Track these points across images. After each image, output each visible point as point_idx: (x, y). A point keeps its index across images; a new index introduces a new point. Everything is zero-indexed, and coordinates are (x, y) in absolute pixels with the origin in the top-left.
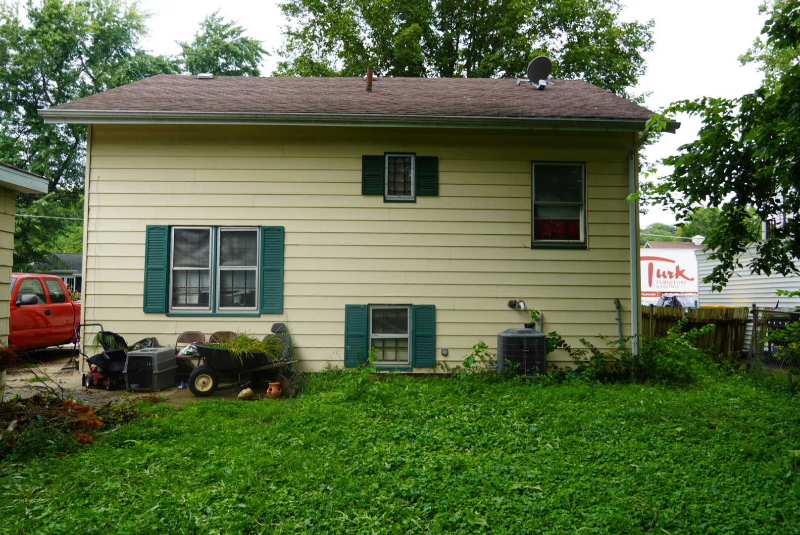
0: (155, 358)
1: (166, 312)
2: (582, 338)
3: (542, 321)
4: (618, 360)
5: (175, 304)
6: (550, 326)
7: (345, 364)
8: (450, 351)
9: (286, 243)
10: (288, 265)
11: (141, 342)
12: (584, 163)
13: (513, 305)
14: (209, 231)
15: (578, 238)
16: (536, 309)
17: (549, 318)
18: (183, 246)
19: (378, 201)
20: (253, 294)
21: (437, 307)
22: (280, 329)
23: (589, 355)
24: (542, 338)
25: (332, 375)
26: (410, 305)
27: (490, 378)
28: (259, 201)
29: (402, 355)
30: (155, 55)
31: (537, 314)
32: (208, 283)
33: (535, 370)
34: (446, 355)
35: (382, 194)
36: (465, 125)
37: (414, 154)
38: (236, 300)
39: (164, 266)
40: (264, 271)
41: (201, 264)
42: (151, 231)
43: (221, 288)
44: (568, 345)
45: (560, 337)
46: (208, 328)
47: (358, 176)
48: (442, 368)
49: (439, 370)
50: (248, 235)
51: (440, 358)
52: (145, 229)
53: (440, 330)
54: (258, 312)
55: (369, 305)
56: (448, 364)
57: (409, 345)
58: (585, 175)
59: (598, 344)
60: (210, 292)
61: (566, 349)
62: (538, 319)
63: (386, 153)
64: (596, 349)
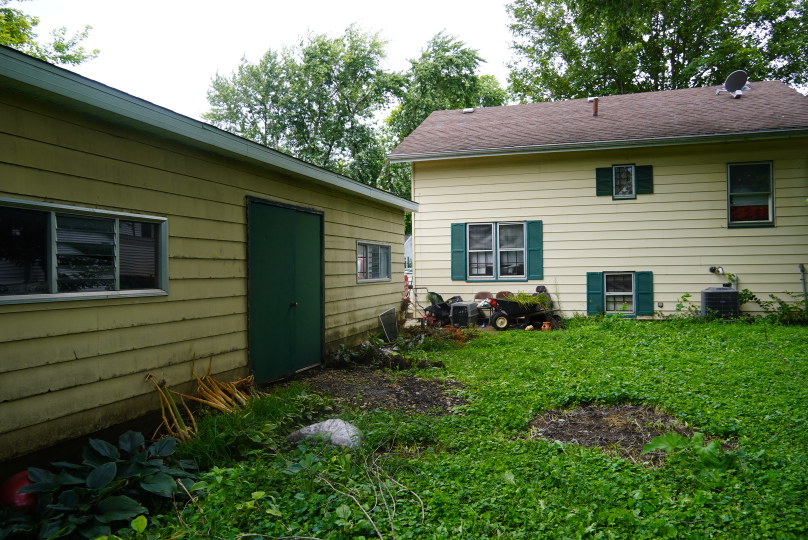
0: (469, 308)
1: (466, 279)
2: (771, 294)
3: (737, 282)
4: (801, 310)
5: (471, 274)
6: (743, 285)
7: (588, 312)
8: (664, 304)
9: (544, 231)
10: (546, 246)
11: (452, 299)
12: (772, 161)
13: (713, 270)
14: (491, 225)
15: (768, 219)
16: (732, 273)
17: (742, 279)
18: (474, 236)
19: (608, 199)
20: (522, 266)
21: (654, 273)
22: (541, 289)
23: (776, 306)
24: (736, 293)
25: (579, 320)
26: (634, 272)
27: (695, 321)
28: (524, 204)
29: (628, 307)
30: (390, 72)
31: (733, 277)
32: (492, 260)
33: (730, 316)
34: (662, 307)
35: (612, 194)
36: (673, 142)
37: (634, 164)
38: (510, 271)
39: (463, 250)
40: (529, 251)
41: (486, 247)
42: (454, 227)
43: (501, 263)
44: (758, 299)
45: (751, 293)
46: (494, 289)
47: (593, 183)
48: (659, 315)
49: (656, 317)
50: (518, 227)
51: (656, 308)
52: (450, 226)
53: (656, 289)
54: (526, 279)
55: (604, 272)
56: (663, 313)
57: (634, 300)
58: (773, 171)
59: (785, 299)
60: (494, 266)
61: (757, 302)
62: (734, 280)
63: (613, 165)
64: (783, 302)
